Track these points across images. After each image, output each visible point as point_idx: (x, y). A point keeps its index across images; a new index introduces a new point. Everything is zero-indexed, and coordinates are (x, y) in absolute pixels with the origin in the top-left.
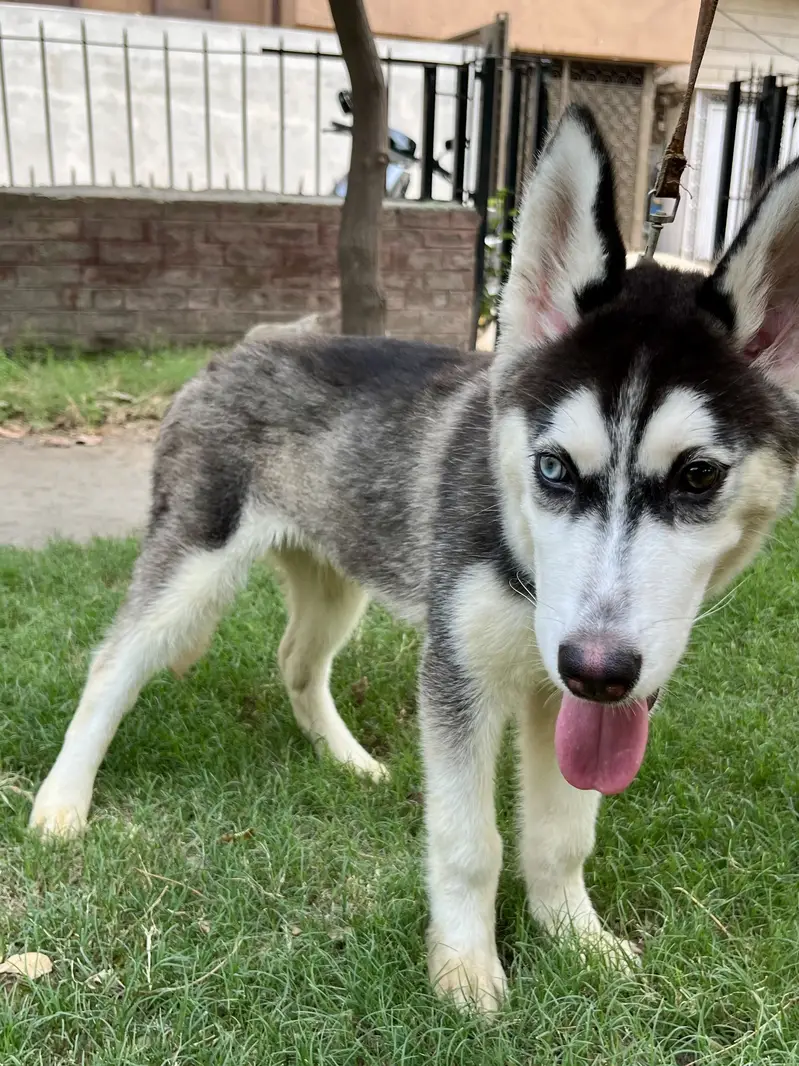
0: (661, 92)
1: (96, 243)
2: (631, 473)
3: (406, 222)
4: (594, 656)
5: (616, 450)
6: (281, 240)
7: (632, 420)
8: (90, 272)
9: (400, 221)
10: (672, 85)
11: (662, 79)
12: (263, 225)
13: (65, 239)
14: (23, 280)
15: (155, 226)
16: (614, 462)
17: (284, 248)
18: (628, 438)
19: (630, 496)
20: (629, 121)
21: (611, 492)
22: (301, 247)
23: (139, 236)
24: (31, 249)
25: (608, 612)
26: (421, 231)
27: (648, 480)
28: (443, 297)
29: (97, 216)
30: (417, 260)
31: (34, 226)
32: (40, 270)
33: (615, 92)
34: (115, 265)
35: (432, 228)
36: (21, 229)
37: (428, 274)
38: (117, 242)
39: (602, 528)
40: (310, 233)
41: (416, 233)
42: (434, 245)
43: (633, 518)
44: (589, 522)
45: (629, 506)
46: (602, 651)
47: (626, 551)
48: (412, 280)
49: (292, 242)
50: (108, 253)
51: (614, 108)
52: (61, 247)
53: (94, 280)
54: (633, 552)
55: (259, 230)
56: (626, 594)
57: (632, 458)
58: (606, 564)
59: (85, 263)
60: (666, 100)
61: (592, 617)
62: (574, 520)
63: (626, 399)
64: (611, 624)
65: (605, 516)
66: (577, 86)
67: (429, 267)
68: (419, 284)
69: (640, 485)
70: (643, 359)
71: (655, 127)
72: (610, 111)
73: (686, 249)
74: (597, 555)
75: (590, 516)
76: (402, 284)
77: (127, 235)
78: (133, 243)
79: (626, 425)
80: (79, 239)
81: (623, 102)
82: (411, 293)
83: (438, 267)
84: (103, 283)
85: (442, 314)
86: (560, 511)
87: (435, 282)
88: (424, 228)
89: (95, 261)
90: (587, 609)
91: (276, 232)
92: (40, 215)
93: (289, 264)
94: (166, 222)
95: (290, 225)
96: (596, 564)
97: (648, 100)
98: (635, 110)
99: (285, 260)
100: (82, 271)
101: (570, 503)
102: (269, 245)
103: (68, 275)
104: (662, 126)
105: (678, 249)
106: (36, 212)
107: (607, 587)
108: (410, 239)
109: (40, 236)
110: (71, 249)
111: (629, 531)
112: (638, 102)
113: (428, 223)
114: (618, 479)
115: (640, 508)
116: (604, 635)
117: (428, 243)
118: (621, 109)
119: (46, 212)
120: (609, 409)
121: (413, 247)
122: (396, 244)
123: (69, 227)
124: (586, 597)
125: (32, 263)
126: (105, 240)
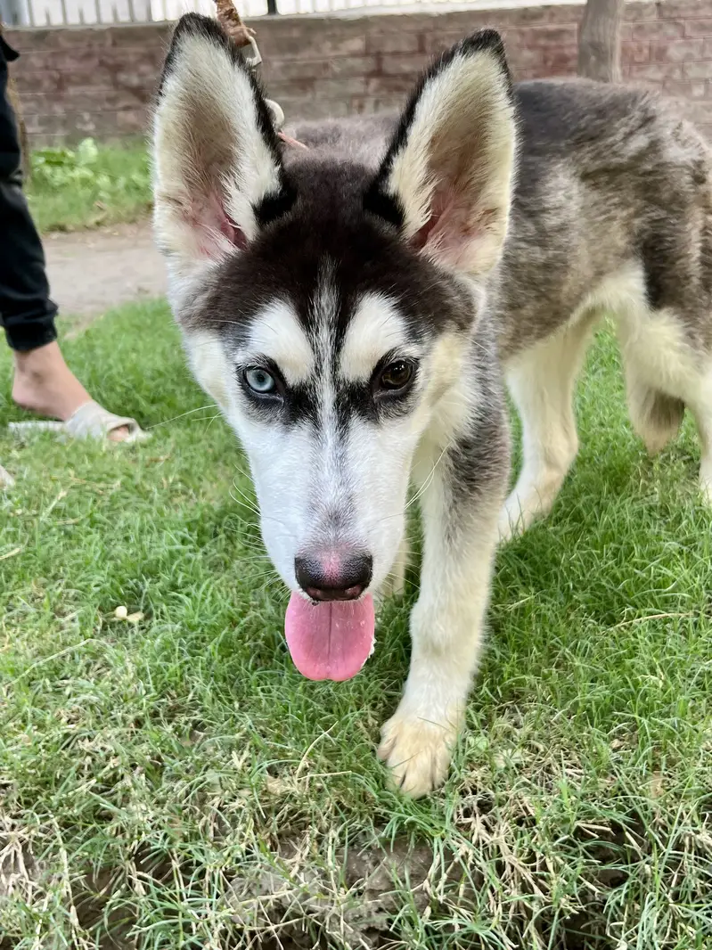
1: (379, 56)
2: (336, 382)
3: (667, 14)
4: (331, 565)
5: (319, 360)
6: (542, 42)
7: (330, 328)
8: (374, 83)
9: (660, 14)
12: (526, 29)
13: (354, 55)
14: (319, 94)
15: (429, 37)
16: (319, 370)
17: (545, 49)
18: (330, 348)
19: (337, 402)
21: (320, 400)
22: (561, 47)
23: (416, 48)
24: (326, 66)
25: (336, 519)
26: (682, 21)
27: (352, 386)
28: (703, 86)
29: (382, 32)
30: (675, 52)
31: (329, 44)
32: (332, 84)
34: (394, 76)
35: (695, 19)
36: (318, 50)
37: (687, 64)
38: (396, 54)
39: (316, 436)
40: (570, 33)
41: (677, 24)
42: (694, 34)
43: (343, 423)
44: (303, 430)
45: (338, 413)
46: (338, 560)
47: (342, 457)
48: (671, 71)
49: (553, 43)
50: (390, 66)
52: (351, 62)
53: (377, 90)
54: (349, 456)
55: (522, 34)
56: (350, 498)
57: (335, 366)
58: (326, 473)
59: (370, 75)
61: (323, 527)
62: (287, 431)
63: (320, 308)
64: (342, 531)
65: (316, 424)
67: (689, 57)
68: (677, 75)
69: (346, 391)
70: (328, 268)
74: (316, 464)
75: (303, 426)
76: (659, 76)
77: (405, 47)
78: (410, 55)
79: (325, 335)
80: (365, 54)
82: (668, 85)
83: (697, 56)
84: (384, 92)
85: (699, 103)
86: (270, 421)
87: (694, 72)
88: (685, 19)
89: (378, 73)
90: (317, 520)
91: (537, 35)
92: (334, 36)
93: (550, 63)
94: (439, 33)
95: (552, 27)
96: (317, 474)
99: (545, 61)
100: (367, 83)
101: (279, 413)
102: (530, 47)
103: (356, 86)
106: (329, 33)
107: (332, 496)
108: (671, 31)
109: (333, 54)
110: (358, 63)
111: (342, 437)
113: (690, 13)
114: (324, 387)
115: (349, 413)
116: (337, 543)
117: (688, 32)
119: (338, 31)
120: (307, 320)
121: (672, 38)
122: (655, 37)
123: (357, 44)
124: (313, 507)
125: (326, 79)
126: (387, 53)
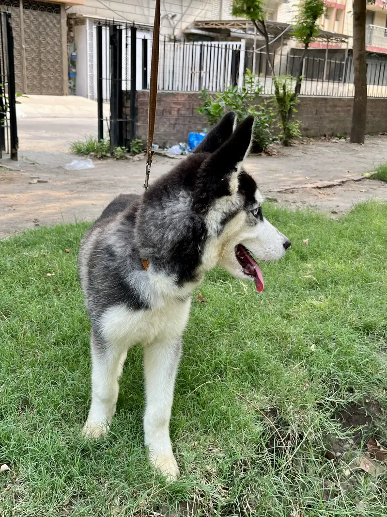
0: (69, 17)
10: (75, 14)
11: (69, 11)
20: (55, 31)
33: (46, 16)
51: (47, 24)
60: (72, 22)
66: (27, 12)
71: (68, 35)
72: (46, 26)
73: (89, 94)
81: (52, 21)
97: (64, 21)
98: (58, 26)
104: (72, 34)
105: (86, 95)
112: (59, 22)
118: (51, 25)
